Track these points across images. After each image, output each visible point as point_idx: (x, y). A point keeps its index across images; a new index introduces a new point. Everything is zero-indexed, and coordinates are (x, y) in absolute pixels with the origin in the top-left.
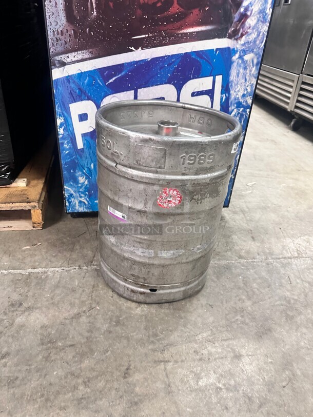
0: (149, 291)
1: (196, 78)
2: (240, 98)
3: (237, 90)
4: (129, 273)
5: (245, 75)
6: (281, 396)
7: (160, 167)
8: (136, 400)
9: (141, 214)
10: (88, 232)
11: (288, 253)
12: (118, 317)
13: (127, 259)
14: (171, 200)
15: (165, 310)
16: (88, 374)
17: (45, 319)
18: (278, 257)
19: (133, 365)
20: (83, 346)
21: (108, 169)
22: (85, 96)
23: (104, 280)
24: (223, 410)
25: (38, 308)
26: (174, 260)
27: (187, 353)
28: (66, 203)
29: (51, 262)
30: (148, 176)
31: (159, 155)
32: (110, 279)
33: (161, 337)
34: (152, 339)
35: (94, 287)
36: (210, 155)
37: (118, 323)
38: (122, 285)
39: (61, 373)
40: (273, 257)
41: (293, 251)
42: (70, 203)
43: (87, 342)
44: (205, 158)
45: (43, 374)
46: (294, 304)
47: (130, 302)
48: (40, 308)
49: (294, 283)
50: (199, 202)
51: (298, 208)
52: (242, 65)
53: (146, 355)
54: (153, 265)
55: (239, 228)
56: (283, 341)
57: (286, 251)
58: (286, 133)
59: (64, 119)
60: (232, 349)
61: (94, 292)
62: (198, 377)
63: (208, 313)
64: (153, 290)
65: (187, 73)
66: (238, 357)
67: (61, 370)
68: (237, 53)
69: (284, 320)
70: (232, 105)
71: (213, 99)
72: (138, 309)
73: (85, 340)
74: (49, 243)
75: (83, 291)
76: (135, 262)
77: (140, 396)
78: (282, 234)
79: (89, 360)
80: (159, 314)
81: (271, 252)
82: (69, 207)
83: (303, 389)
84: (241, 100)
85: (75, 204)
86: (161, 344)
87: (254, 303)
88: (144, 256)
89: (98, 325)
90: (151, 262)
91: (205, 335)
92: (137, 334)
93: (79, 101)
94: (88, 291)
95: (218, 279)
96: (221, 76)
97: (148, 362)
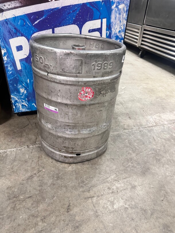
0: (76, 155)
1: (91, 20)
2: (117, 33)
3: (115, 28)
4: (62, 146)
5: (119, 18)
6: (162, 206)
7: (79, 73)
8: (77, 225)
9: (67, 106)
10: (30, 124)
11: (150, 124)
12: (58, 174)
13: (60, 137)
14: (87, 95)
15: (86, 166)
16: (44, 214)
17: (9, 183)
18: (145, 127)
19: (72, 203)
20: (37, 196)
21: (41, 77)
22: (20, 34)
23: (46, 153)
24: (131, 221)
25: (3, 176)
26: (90, 134)
27: (104, 190)
28: (13, 107)
29: (8, 145)
30: (71, 80)
31: (78, 64)
32: (49, 151)
33: (86, 182)
34: (81, 185)
35: (39, 157)
36: (111, 63)
37: (58, 178)
38: (58, 154)
39: (25, 216)
40: (143, 127)
41: (153, 123)
42: (16, 106)
43: (39, 193)
44: (107, 65)
45: (13, 219)
46: (159, 152)
47: (64, 164)
48: (5, 176)
49: (157, 140)
50: (104, 95)
51: (151, 99)
52: (118, 12)
53: (79, 195)
54: (78, 139)
55: (121, 113)
56: (157, 174)
57: (149, 123)
58: (137, 59)
59: (7, 50)
60: (129, 183)
61: (40, 161)
62: (113, 203)
63: (112, 164)
64: (78, 154)
65: (85, 17)
66: (134, 187)
67: (25, 214)
68: (114, 4)
69: (155, 162)
70: (113, 38)
71: (102, 34)
72: (70, 167)
73: (38, 192)
74: (5, 133)
75: (33, 161)
76: (66, 139)
77: (79, 222)
78: (145, 114)
79: (43, 205)
80: (83, 169)
81: (141, 124)
82: (16, 109)
83: (173, 200)
84: (118, 35)
85: (19, 106)
86: (87, 187)
87: (137, 154)
88: (72, 134)
89: (46, 181)
90: (76, 137)
91: (112, 177)
92: (71, 183)
93: (15, 37)
94: (36, 161)
95: (114, 143)
96: (106, 19)
97: (81, 199)
